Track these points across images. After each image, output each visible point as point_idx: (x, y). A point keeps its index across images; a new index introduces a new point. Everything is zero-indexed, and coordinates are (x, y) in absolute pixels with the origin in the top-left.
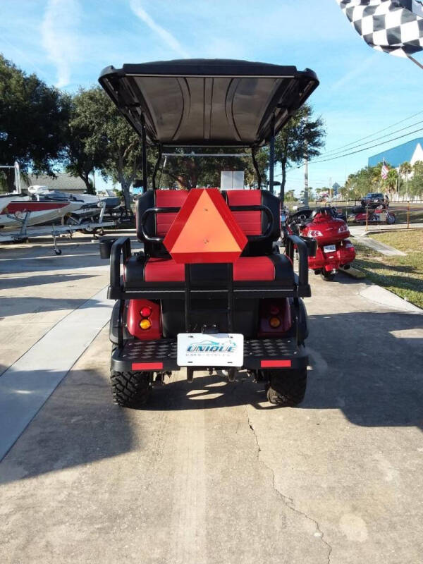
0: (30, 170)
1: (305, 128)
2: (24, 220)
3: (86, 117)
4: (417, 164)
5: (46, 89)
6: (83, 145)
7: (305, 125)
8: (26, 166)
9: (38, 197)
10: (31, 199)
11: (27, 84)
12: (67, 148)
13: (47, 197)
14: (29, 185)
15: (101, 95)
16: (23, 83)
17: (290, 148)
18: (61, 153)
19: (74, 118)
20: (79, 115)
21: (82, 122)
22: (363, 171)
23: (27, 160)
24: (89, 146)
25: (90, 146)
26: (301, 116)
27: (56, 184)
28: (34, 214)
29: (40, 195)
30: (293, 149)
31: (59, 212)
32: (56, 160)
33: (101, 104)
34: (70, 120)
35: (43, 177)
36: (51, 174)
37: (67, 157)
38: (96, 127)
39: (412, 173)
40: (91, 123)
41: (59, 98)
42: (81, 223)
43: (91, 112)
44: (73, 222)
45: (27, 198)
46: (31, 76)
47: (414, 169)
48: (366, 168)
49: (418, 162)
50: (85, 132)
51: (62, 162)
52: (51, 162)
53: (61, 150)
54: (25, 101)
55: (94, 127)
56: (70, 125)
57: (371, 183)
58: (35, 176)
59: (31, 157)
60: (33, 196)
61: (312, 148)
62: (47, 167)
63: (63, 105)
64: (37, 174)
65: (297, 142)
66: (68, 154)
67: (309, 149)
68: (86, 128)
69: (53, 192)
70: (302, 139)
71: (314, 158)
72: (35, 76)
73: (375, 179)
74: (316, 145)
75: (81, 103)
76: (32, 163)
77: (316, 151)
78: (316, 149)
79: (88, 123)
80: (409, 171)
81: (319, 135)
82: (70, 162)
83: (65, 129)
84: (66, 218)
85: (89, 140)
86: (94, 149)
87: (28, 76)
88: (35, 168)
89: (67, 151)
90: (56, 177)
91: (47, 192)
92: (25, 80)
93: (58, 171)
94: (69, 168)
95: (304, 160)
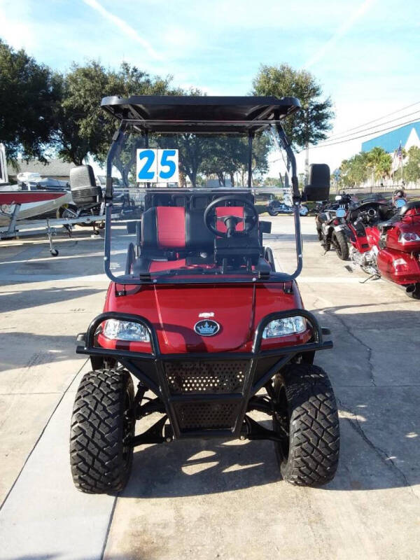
0: (20, 156)
1: (312, 110)
2: (13, 215)
3: (80, 96)
4: (412, 150)
5: (36, 66)
6: (78, 127)
7: (312, 107)
8: (15, 151)
9: (29, 186)
10: (21, 188)
11: (15, 61)
12: (59, 131)
13: (39, 186)
14: (18, 171)
15: (96, 71)
16: (10, 59)
17: (296, 132)
18: (53, 137)
19: (66, 98)
20: (72, 95)
21: (77, 101)
22: (356, 156)
23: (16, 144)
24: (84, 128)
25: (86, 128)
26: (309, 97)
27: (48, 170)
28: (25, 207)
29: (31, 183)
30: (300, 133)
31: (55, 203)
32: (48, 145)
33: (97, 82)
34: (63, 100)
35: (34, 163)
36: (43, 160)
37: (59, 141)
38: (92, 107)
39: (407, 158)
40: (86, 102)
41: (50, 77)
42: (80, 216)
43: (86, 90)
44: (69, 215)
45: (15, 188)
46: (20, 52)
47: (409, 154)
48: (360, 153)
49: (413, 147)
50: (79, 112)
51: (54, 146)
52: (43, 146)
53: (53, 134)
54: (13, 78)
55: (89, 107)
56: (62, 106)
57: (365, 169)
58: (25, 162)
59: (20, 141)
60: (24, 185)
61: (318, 131)
62: (37, 152)
63: (54, 85)
64: (27, 160)
65: (303, 125)
66: (61, 137)
67: (315, 133)
68: (80, 108)
69: (45, 180)
70: (309, 122)
71: (321, 142)
72: (24, 51)
73: (370, 164)
74: (323, 128)
75: (75, 81)
76: (22, 147)
77: (323, 135)
78: (322, 132)
79: (82, 103)
80: (404, 157)
81: (327, 118)
82: (62, 146)
83: (58, 109)
84: (62, 210)
85: (84, 121)
86: (89, 131)
87: (16, 52)
88: (26, 153)
89: (59, 134)
90: (48, 163)
91: (39, 180)
92: (13, 56)
93: (50, 156)
94: (62, 153)
95: (310, 144)
